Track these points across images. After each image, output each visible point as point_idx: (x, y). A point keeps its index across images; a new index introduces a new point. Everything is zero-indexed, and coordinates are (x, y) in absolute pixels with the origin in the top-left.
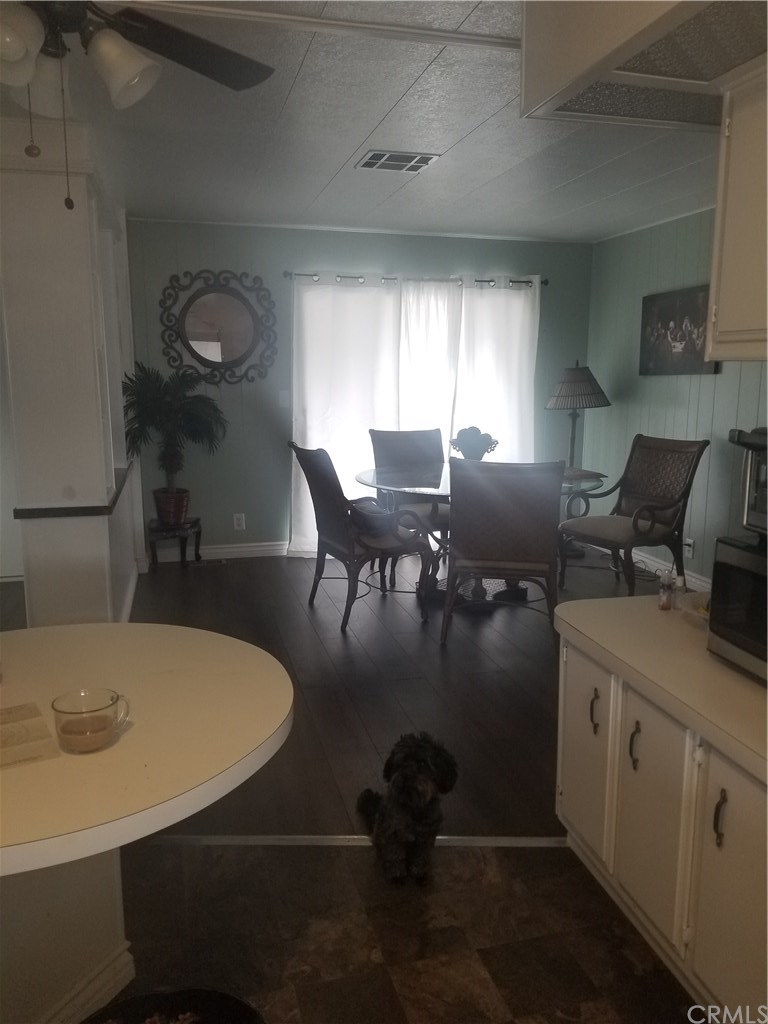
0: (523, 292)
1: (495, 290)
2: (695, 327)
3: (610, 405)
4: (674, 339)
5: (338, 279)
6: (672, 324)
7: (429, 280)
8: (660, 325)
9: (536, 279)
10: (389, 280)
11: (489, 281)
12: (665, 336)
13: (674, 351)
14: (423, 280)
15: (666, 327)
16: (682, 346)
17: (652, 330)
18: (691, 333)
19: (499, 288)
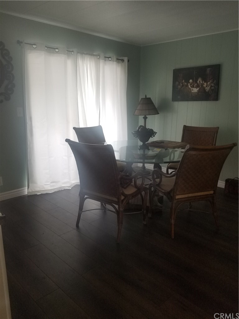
0: (120, 64)
1: (111, 62)
2: (205, 82)
3: (159, 114)
4: (193, 87)
5: (46, 48)
6: (191, 81)
7: (87, 54)
8: (183, 81)
9: (126, 59)
10: (69, 52)
11: (109, 58)
12: (187, 86)
13: (192, 91)
14: (84, 54)
15: (188, 82)
16: (198, 89)
17: (179, 83)
18: (202, 85)
19: (113, 61)
